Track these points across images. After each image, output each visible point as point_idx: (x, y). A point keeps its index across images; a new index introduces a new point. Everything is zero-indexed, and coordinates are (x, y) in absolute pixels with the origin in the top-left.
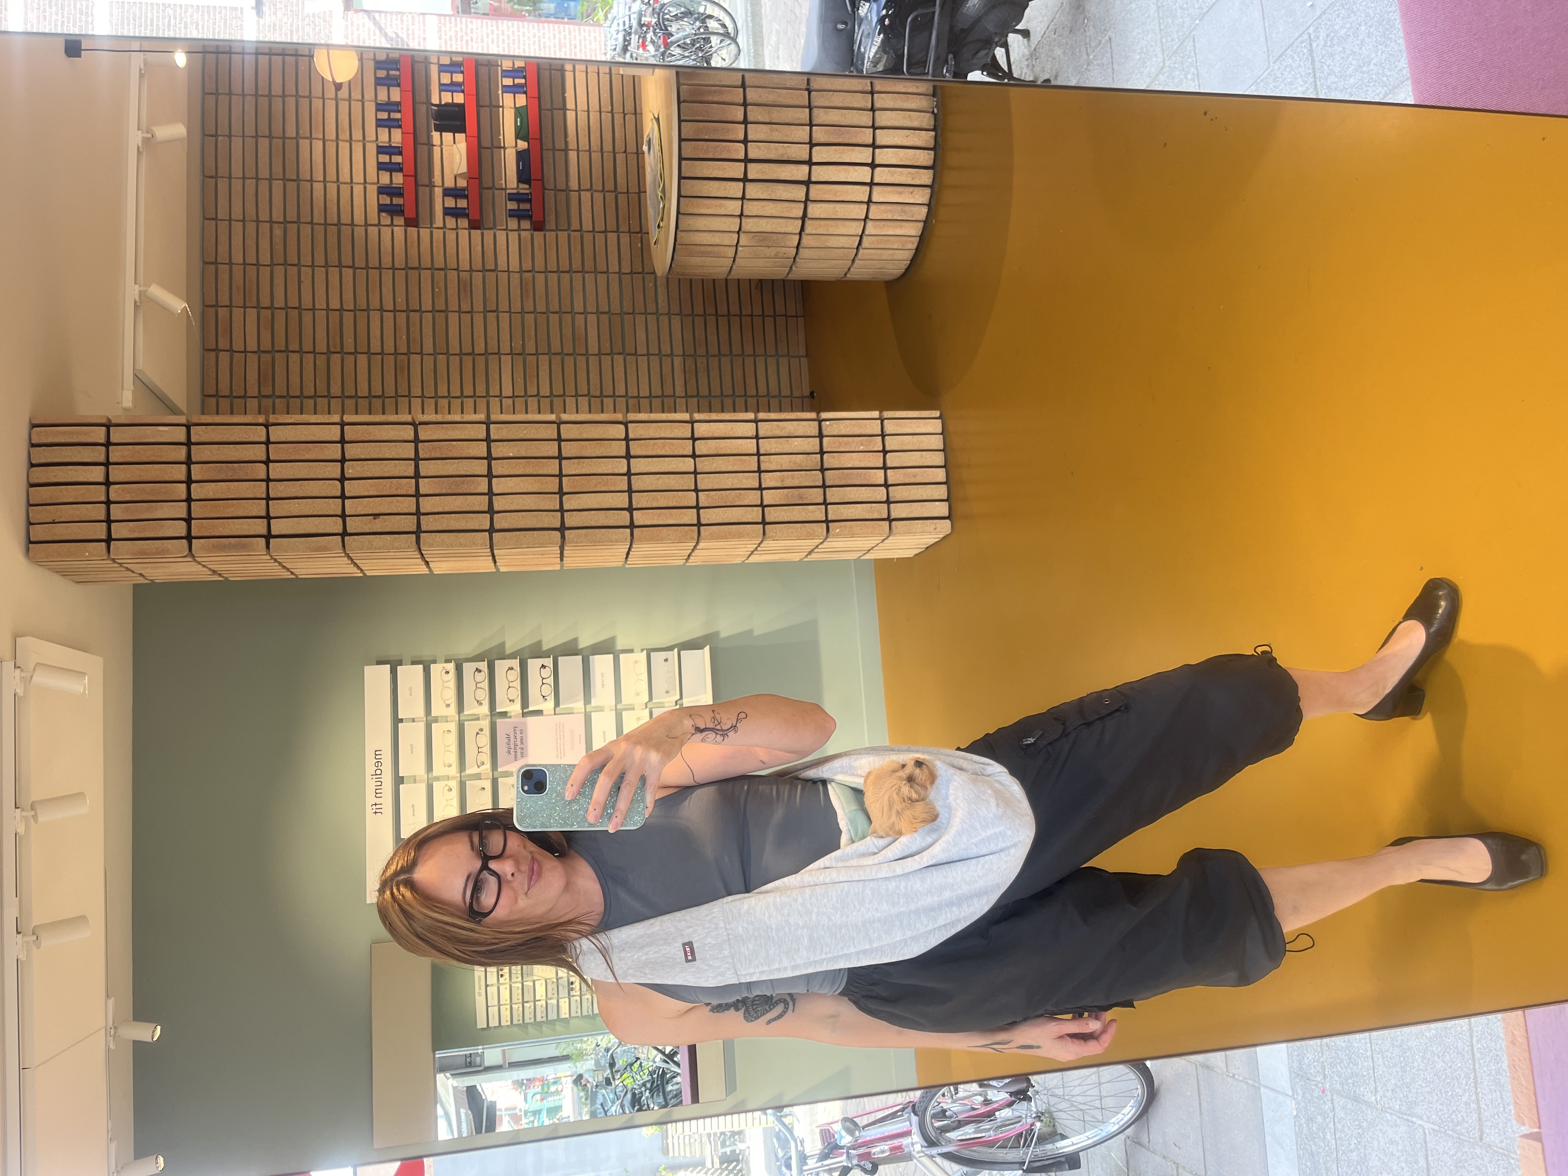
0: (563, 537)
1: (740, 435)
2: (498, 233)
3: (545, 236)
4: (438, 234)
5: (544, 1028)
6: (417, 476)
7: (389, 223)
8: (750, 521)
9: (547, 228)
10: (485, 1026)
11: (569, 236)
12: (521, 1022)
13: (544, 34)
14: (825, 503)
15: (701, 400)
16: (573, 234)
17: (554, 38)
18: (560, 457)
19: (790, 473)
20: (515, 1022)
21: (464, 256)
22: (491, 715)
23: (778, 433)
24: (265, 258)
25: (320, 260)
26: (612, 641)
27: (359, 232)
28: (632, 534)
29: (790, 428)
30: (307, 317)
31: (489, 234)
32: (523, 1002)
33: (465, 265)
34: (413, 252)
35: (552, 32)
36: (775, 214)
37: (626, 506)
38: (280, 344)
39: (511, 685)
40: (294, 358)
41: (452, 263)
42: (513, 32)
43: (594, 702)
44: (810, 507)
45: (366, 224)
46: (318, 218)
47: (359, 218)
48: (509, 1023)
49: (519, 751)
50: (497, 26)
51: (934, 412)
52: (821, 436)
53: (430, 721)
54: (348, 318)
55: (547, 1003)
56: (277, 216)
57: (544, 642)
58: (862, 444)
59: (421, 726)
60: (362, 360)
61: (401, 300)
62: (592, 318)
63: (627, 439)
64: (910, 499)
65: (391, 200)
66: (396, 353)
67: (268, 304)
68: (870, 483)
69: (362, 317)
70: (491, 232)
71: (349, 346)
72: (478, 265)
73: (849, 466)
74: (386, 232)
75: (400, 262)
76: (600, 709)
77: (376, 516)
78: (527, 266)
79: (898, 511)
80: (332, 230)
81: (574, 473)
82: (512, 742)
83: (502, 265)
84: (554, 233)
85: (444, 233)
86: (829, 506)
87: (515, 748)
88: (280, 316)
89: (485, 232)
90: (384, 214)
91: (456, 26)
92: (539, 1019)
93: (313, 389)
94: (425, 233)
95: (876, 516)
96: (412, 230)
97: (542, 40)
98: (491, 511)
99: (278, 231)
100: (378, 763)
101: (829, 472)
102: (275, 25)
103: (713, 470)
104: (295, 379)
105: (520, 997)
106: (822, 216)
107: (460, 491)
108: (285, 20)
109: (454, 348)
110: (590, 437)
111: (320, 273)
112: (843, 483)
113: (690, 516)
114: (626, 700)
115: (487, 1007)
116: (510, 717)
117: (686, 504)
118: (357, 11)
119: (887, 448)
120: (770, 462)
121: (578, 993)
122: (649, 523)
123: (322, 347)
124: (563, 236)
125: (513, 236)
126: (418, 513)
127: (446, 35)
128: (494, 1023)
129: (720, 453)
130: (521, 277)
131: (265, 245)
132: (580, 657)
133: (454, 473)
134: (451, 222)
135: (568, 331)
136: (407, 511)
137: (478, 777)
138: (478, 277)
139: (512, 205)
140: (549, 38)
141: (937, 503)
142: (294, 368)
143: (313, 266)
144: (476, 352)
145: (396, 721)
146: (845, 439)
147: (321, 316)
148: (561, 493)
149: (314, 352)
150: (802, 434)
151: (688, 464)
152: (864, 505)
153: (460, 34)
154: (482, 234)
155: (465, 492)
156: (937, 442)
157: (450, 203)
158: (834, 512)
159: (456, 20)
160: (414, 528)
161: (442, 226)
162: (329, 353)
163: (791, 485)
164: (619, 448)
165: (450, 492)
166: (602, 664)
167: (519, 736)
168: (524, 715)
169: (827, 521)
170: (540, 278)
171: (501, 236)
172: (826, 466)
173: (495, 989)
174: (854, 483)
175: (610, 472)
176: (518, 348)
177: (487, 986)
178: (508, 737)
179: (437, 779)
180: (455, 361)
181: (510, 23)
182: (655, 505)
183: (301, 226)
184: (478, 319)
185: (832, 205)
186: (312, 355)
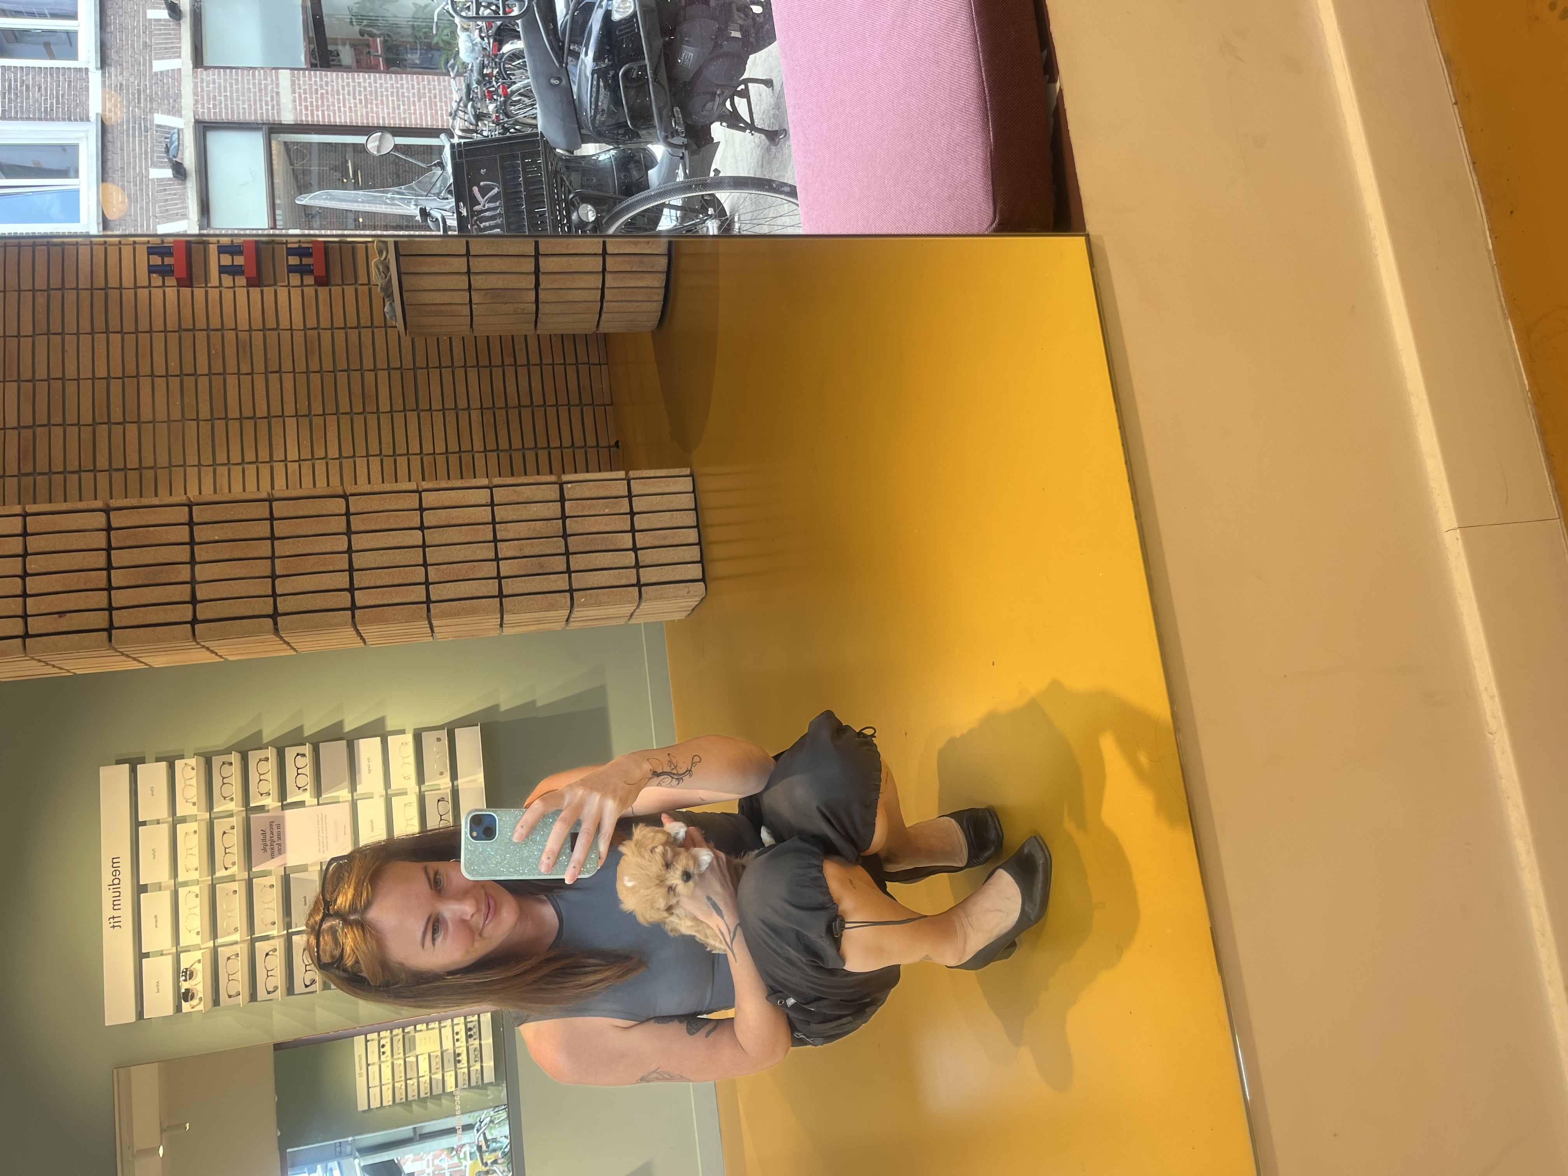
0: (275, 623)
1: (473, 503)
2: (279, 289)
3: (330, 290)
4: (214, 294)
5: (429, 1104)
6: (109, 567)
7: (160, 284)
8: (486, 594)
9: (333, 282)
10: (367, 1108)
11: (356, 290)
12: (404, 1100)
13: (402, 84)
14: (569, 571)
15: (501, 454)
16: (360, 287)
17: (413, 88)
18: (273, 538)
19: (528, 541)
20: (397, 1101)
21: (243, 314)
22: (247, 810)
23: (515, 499)
24: (27, 329)
25: (85, 326)
26: (381, 721)
27: (128, 295)
28: (353, 617)
29: (528, 492)
30: (71, 387)
31: (269, 291)
32: (406, 1080)
33: (243, 325)
34: (187, 313)
35: (410, 83)
36: (504, 269)
37: (347, 586)
38: (42, 419)
39: (262, 777)
40: (58, 431)
41: (229, 323)
42: (370, 83)
43: (360, 789)
44: (552, 576)
45: (136, 287)
46: (84, 283)
47: (128, 281)
48: (391, 1103)
49: (276, 847)
50: (353, 79)
51: (683, 469)
52: (562, 500)
53: (176, 821)
54: (116, 386)
55: (431, 1078)
56: (41, 284)
57: (305, 728)
58: (607, 507)
59: (164, 829)
60: (132, 429)
61: (174, 364)
62: (383, 375)
63: (348, 514)
64: (660, 562)
65: (163, 261)
66: (169, 421)
67: (29, 377)
68: (617, 548)
69: (131, 384)
70: (272, 289)
71: (117, 416)
72: (257, 323)
73: (594, 530)
74: (157, 294)
75: (172, 325)
76: (369, 796)
77: (62, 613)
78: (312, 322)
79: (647, 575)
80: (99, 295)
81: (288, 554)
82: (268, 838)
83: (284, 323)
84: (340, 288)
85: (221, 292)
86: (573, 575)
87: (272, 845)
88: (42, 387)
89: (265, 289)
90: (155, 275)
91: (310, 79)
92: (422, 1095)
93: (77, 463)
94: (199, 293)
95: (624, 582)
96: (186, 291)
97: (401, 91)
98: (194, 601)
99: (41, 300)
100: (116, 871)
101: (572, 537)
102: (121, 85)
103: (444, 542)
104: (57, 455)
105: (403, 1075)
106: (555, 270)
107: (159, 581)
108: (132, 79)
109: (234, 413)
110: (306, 514)
111: (86, 340)
112: (588, 549)
113: (419, 593)
114: (395, 785)
115: (369, 1088)
116: (268, 811)
117: (413, 581)
118: (207, 68)
119: (635, 510)
120: (506, 530)
121: (466, 1065)
122: (372, 603)
123: (87, 418)
124: (349, 291)
125: (296, 294)
126: (110, 609)
127: (300, 88)
128: (375, 1104)
129: (451, 523)
130: (305, 334)
131: (26, 315)
132: (345, 742)
133: (152, 562)
134: (227, 280)
135: (357, 389)
136: (97, 607)
137: (232, 879)
138: (258, 337)
139: (294, 260)
140: (408, 88)
141: (689, 565)
142: (58, 443)
143: (78, 334)
144: (258, 416)
145: (137, 824)
146: (589, 502)
147: (86, 385)
148: (274, 577)
149: (78, 424)
150: (541, 499)
151: (416, 537)
152: (611, 572)
153: (314, 87)
154: (262, 292)
155: (164, 581)
156: (687, 501)
157: (226, 260)
158: (579, 581)
159: (310, 74)
160: (105, 625)
161: (218, 285)
162: (94, 424)
163: (531, 554)
164: (339, 524)
165: (147, 582)
166: (369, 748)
167: (275, 831)
168: (284, 807)
169: (571, 591)
170: (326, 336)
171: (283, 293)
172: (569, 532)
173: (376, 1068)
174: (600, 548)
175: (328, 550)
176: (303, 410)
177: (368, 1065)
178: (264, 833)
179: (185, 884)
180: (234, 426)
181: (367, 75)
182: (379, 583)
183: (66, 292)
184: (260, 381)
185: (564, 259)
186: (77, 428)
